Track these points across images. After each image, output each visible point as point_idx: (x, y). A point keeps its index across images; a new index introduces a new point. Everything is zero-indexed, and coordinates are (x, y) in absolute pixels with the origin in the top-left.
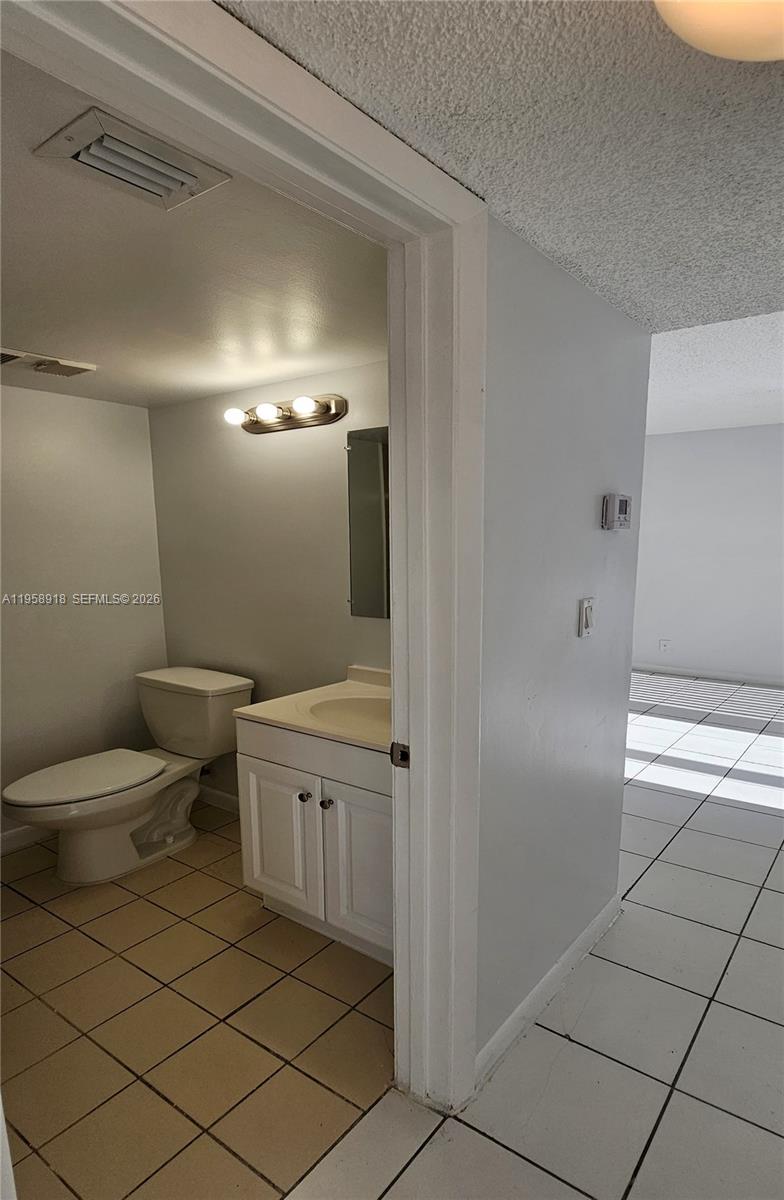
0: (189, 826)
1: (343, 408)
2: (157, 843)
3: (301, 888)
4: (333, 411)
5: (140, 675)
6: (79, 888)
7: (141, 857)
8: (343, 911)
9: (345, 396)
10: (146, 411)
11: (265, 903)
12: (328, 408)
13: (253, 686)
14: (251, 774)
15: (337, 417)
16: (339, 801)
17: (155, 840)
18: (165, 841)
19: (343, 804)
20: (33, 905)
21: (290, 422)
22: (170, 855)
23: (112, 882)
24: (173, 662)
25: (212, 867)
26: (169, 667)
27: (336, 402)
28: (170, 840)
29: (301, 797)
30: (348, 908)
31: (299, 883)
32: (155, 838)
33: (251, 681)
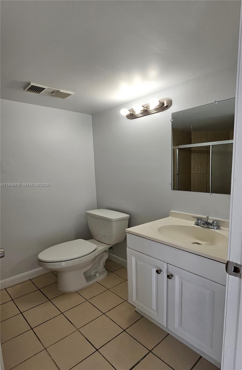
0: (105, 269)
1: (170, 103)
2: (93, 275)
3: (155, 310)
4: (165, 105)
5: (87, 212)
6: (64, 294)
7: (87, 282)
8: (176, 326)
9: (171, 98)
10: (91, 116)
11: (136, 309)
12: (163, 104)
13: (129, 217)
14: (133, 257)
15: (167, 107)
16: (176, 276)
17: (92, 275)
18: (96, 275)
19: (178, 277)
20: (48, 300)
21: (146, 112)
22: (98, 281)
23: (76, 292)
24: (99, 207)
25: (114, 288)
26: (98, 209)
27: (166, 101)
28: (98, 275)
29: (157, 271)
30: (179, 324)
31: (154, 307)
32: (92, 274)
33: (129, 215)
